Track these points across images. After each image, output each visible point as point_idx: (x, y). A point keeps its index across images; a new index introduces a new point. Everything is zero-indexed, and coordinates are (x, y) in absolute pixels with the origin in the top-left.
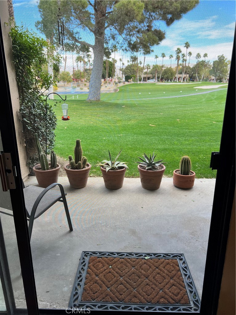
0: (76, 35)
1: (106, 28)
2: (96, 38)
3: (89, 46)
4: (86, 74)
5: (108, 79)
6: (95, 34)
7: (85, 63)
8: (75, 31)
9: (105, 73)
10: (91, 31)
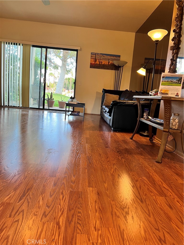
0: (52, 60)
1: (68, 59)
2: (63, 63)
3: (59, 66)
4: (55, 85)
5: (71, 90)
6: (62, 61)
7: (55, 78)
8: (52, 58)
9: (69, 86)
10: (60, 59)
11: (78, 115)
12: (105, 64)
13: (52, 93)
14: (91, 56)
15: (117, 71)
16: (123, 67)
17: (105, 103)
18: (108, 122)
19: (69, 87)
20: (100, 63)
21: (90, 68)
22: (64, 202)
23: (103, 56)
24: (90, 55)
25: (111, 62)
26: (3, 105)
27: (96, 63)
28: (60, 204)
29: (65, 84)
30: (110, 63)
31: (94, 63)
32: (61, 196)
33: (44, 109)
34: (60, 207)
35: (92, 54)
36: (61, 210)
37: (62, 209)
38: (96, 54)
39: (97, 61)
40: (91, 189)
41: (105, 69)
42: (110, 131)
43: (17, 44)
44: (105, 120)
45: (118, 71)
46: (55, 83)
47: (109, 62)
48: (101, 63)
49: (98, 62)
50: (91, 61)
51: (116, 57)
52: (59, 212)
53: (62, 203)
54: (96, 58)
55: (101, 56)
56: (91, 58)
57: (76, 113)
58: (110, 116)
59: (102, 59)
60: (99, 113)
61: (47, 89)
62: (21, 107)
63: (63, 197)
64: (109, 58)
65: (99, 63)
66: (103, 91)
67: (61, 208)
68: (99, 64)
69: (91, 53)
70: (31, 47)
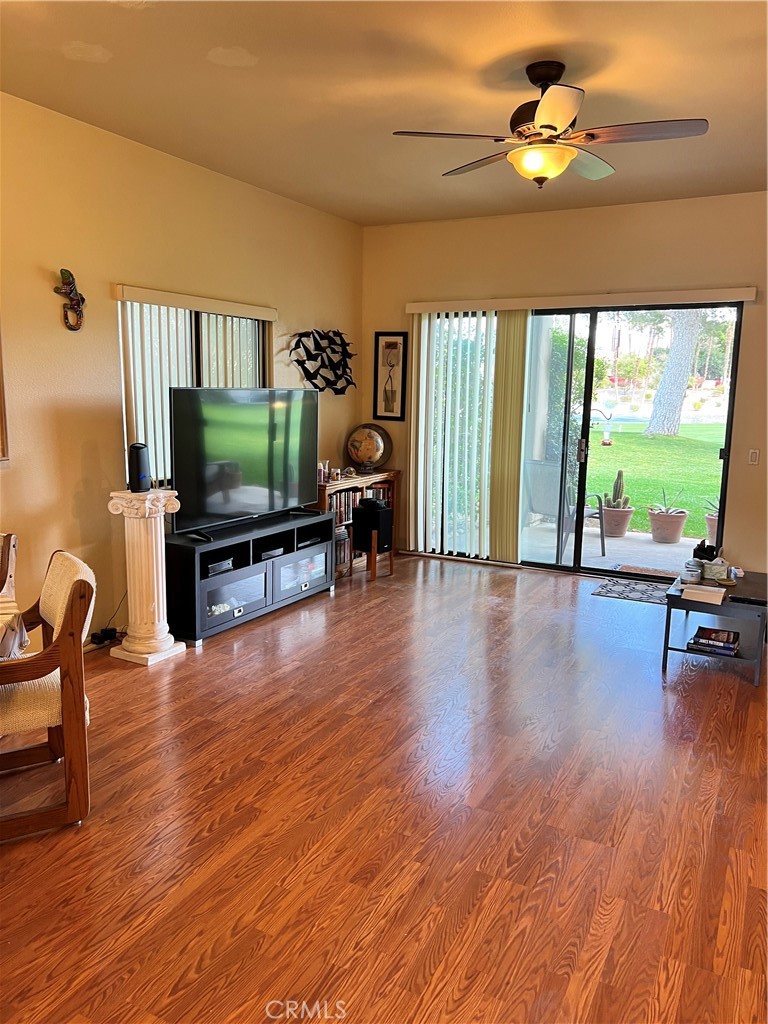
11: (728, 652)
13: (620, 474)
19: (723, 364)
22: (669, 997)
26: (421, 548)
28: (658, 999)
29: (701, 353)
32: (663, 976)
33: (577, 569)
34: (657, 1009)
36: (660, 1016)
37: (664, 1015)
40: (748, 973)
43: (474, 314)
46: (657, 352)
52: (657, 1019)
53: (664, 995)
57: (717, 643)
61: (621, 383)
62: (487, 559)
63: (668, 979)
67: (662, 1010)
70: (530, 318)
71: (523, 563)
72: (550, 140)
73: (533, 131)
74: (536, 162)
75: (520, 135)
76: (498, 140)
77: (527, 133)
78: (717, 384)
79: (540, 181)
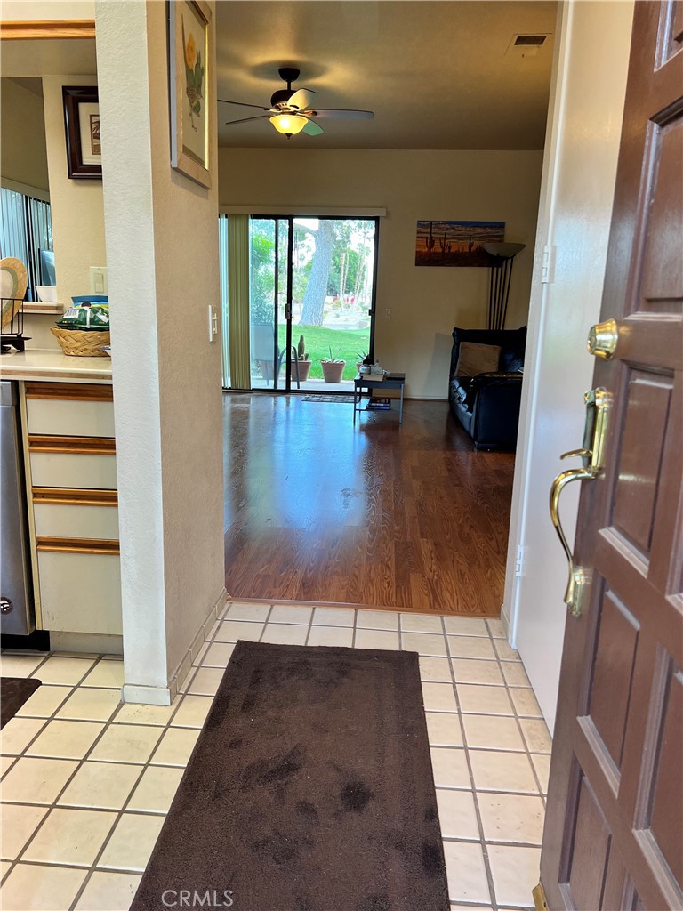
11: (386, 408)
12: (461, 250)
13: (302, 337)
14: (418, 232)
15: (495, 269)
16: (512, 258)
17: (459, 371)
18: (466, 426)
20: (443, 248)
21: (416, 265)
23: (453, 228)
24: (415, 228)
25: (477, 243)
27: (432, 250)
30: (473, 248)
31: (426, 250)
33: (288, 391)
35: (420, 224)
38: (431, 224)
39: (437, 243)
41: (460, 265)
42: (470, 448)
44: (460, 418)
45: (500, 269)
47: (471, 245)
48: (447, 251)
49: (437, 248)
50: (418, 245)
51: (491, 227)
54: (431, 237)
55: (447, 229)
56: (418, 237)
57: (380, 405)
58: (470, 410)
59: (448, 238)
60: (445, 396)
62: (230, 388)
64: (472, 233)
65: (441, 250)
66: (453, 334)
68: (443, 251)
69: (418, 224)
70: (250, 220)
71: (253, 389)
72: (294, 113)
73: (285, 106)
74: (287, 124)
75: (277, 108)
76: (266, 109)
77: (282, 107)
78: (335, 300)
79: (289, 135)
